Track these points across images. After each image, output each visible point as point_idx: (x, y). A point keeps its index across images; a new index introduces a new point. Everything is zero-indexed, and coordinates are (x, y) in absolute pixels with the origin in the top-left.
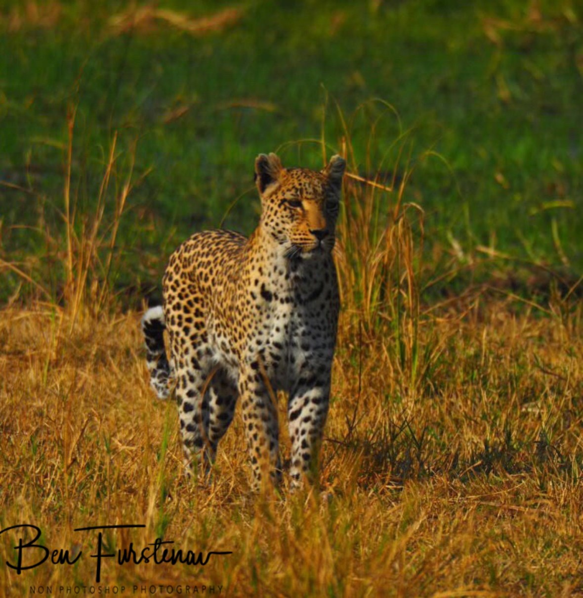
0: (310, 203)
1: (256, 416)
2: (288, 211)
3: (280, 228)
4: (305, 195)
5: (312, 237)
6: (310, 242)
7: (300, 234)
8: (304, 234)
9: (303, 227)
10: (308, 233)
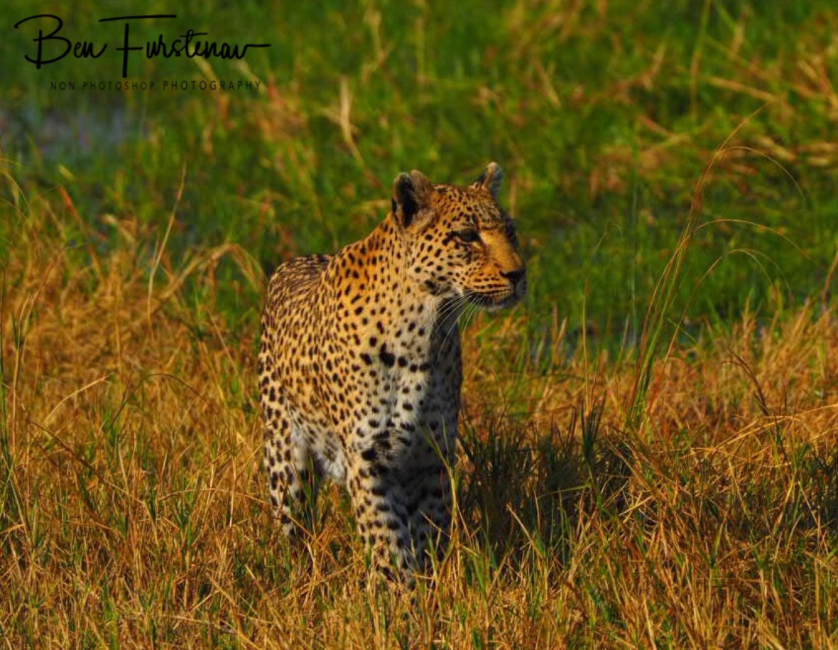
0: (492, 234)
1: (379, 525)
2: (462, 248)
3: (443, 273)
4: (481, 224)
5: (505, 281)
6: (503, 288)
7: (487, 280)
8: (493, 279)
9: (488, 269)
10: (499, 276)
